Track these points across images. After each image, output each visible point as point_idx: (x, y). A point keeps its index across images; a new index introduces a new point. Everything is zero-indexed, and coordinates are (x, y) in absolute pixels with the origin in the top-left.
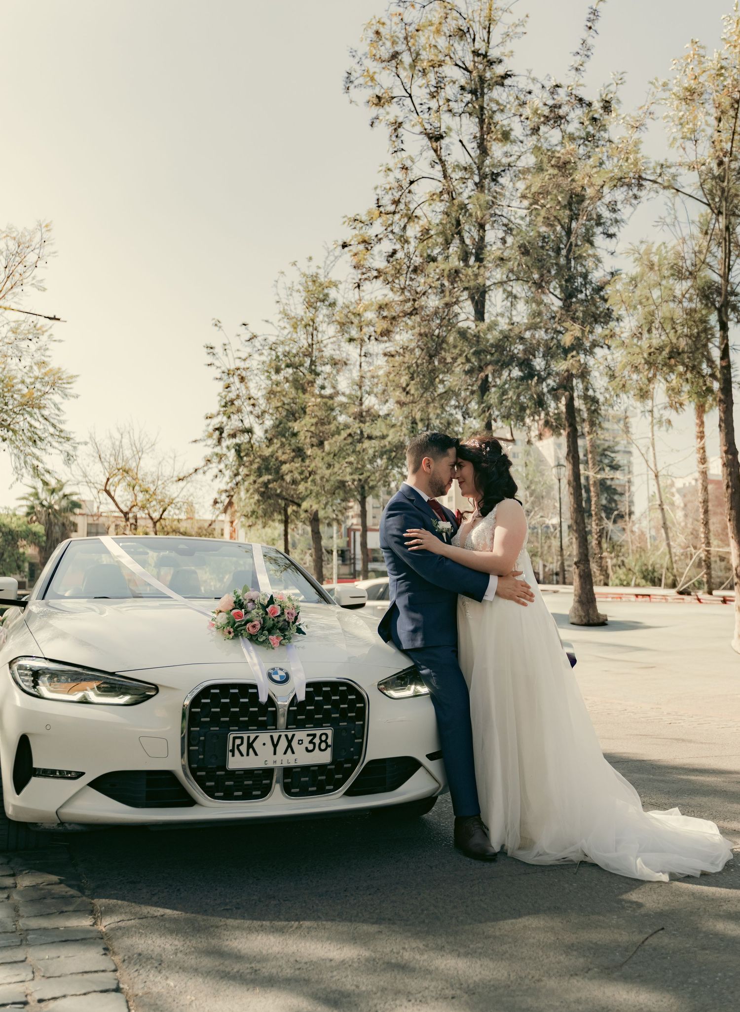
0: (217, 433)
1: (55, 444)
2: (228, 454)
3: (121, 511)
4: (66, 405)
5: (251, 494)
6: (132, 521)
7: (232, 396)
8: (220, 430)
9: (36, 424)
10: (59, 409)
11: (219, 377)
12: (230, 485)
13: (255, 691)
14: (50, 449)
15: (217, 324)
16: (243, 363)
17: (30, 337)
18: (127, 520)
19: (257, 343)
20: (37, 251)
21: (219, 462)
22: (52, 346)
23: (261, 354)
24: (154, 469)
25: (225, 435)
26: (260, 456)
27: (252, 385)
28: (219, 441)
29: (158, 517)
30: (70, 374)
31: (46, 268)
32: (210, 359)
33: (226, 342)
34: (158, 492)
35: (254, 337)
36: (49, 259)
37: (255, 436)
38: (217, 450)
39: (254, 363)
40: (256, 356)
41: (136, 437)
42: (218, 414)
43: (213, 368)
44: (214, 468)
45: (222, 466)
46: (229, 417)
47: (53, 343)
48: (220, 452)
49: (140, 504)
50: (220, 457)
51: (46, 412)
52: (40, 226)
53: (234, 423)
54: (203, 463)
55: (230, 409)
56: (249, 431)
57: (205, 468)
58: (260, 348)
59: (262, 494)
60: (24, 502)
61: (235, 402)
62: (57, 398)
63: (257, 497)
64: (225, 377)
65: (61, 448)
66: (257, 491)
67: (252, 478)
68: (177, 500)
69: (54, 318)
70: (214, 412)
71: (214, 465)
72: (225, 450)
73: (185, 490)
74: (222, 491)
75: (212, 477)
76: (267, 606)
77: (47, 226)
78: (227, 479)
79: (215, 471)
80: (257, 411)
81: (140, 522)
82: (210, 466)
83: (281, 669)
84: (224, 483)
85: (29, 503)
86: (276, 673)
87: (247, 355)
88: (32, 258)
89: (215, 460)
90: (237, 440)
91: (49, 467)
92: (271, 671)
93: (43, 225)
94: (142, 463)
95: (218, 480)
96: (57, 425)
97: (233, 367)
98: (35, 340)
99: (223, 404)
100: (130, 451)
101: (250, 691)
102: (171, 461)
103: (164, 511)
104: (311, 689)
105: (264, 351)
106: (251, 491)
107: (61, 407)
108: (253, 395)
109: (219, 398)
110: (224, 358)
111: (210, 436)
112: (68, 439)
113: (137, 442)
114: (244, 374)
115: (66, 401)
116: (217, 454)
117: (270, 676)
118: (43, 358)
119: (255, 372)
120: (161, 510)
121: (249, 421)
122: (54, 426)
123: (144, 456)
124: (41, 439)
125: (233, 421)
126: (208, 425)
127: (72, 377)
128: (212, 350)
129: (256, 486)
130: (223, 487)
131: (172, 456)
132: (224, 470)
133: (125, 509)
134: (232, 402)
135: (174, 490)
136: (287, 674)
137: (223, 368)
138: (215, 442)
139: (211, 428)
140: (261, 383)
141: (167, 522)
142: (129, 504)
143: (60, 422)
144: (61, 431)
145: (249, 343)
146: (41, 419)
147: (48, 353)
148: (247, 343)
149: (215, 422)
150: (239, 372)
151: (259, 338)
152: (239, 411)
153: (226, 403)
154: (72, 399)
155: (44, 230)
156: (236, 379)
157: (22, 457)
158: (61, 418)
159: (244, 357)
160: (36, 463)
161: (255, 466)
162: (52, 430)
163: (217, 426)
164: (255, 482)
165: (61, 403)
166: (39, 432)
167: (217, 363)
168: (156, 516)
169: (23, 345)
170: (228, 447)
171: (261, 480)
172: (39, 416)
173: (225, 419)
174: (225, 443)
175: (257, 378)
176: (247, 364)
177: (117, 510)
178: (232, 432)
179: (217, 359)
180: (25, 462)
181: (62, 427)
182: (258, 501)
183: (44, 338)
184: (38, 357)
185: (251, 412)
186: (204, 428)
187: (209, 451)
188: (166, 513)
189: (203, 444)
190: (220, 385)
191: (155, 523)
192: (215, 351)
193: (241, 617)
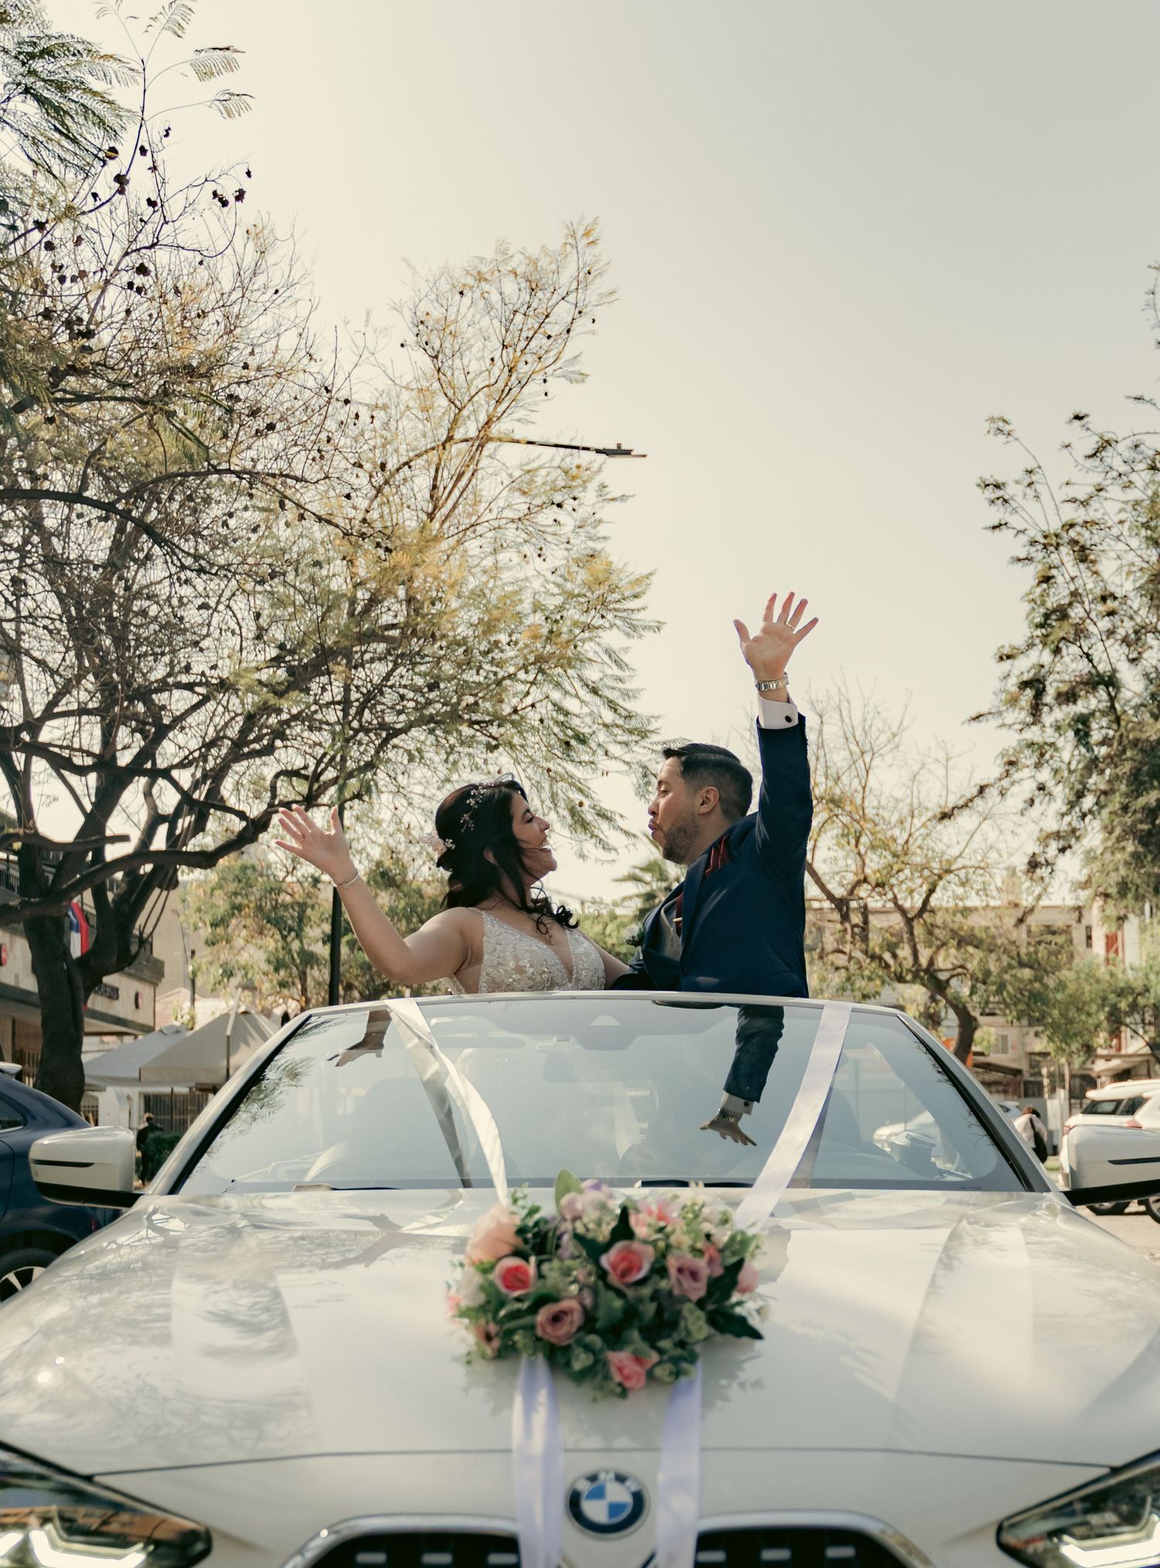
0: (1029, 693)
1: (615, 749)
2: (1060, 743)
3: (830, 897)
4: (638, 651)
5: (1118, 840)
6: (856, 919)
7: (1058, 595)
8: (1035, 685)
9: (571, 704)
10: (619, 663)
11: (1023, 555)
12: (1067, 819)
13: (508, 1559)
14: (604, 763)
15: (1001, 427)
16: (1082, 510)
17: (558, 499)
18: (845, 917)
19: (1113, 459)
20: (572, 298)
21: (1038, 766)
22: (607, 512)
23: (1129, 485)
24: (899, 793)
25: (1049, 698)
26: (1135, 743)
27: (1107, 567)
28: (1036, 710)
29: (919, 904)
30: (633, 577)
31: (593, 332)
32: (996, 514)
33: (1031, 465)
34: (913, 846)
35: (1106, 444)
36: (599, 313)
37: (1125, 694)
38: (1033, 734)
39: (1111, 508)
40: (1114, 491)
41: (857, 718)
42: (1031, 646)
43: (1006, 534)
44: (1025, 782)
45: (1045, 775)
46: (1057, 651)
47: (609, 506)
48: (1038, 739)
49: (872, 879)
50: (1041, 752)
51: (592, 674)
52: (574, 236)
53: (1071, 666)
54: (997, 770)
55: (1060, 631)
56: (1110, 681)
57: (1005, 783)
58: (1123, 468)
59: (1144, 839)
60: (632, 888)
61: (1072, 613)
62: (613, 638)
63: (1130, 846)
64: (1038, 554)
65: (628, 757)
66: (1130, 831)
67: (1116, 801)
68: (959, 863)
69: (620, 452)
70: (1020, 641)
71: (1025, 773)
72: (1050, 731)
73: (977, 838)
74: (1048, 836)
75: (1021, 805)
76: (607, 1247)
77: (587, 234)
78: (1059, 805)
79: (1028, 788)
80: (1126, 628)
81: (875, 921)
82: (1016, 776)
83: (621, 1479)
84: (1050, 815)
85: (643, 889)
86: (598, 1493)
87: (1091, 490)
88: (563, 313)
89: (1028, 758)
90: (1080, 707)
91: (606, 805)
92: (584, 1487)
93: (579, 234)
94: (872, 782)
95: (1035, 812)
96: (620, 702)
97: (1055, 526)
98: (569, 504)
99: (1038, 620)
100: (844, 754)
101: (495, 1559)
102: (941, 772)
103: (931, 891)
104: (718, 1556)
105: (1134, 477)
106: (1118, 831)
107: (625, 658)
108: (1112, 588)
109: (1027, 607)
110: (1030, 505)
111: (1013, 701)
112: (643, 734)
113: (859, 733)
114: (1085, 537)
115: (634, 643)
116: (1031, 745)
117: (574, 1502)
118: (591, 544)
119: (1115, 531)
120: (925, 888)
121: (1111, 656)
122: (613, 706)
123: (877, 761)
124: (582, 740)
125: (1067, 659)
126: (1007, 676)
127: (638, 581)
128: (999, 493)
129: (1128, 819)
130: (1052, 824)
131: (942, 756)
132: (1050, 783)
133: (839, 892)
134: (1062, 613)
135: (950, 839)
136: (639, 1499)
137: (1033, 533)
138: (1024, 716)
139: (1012, 684)
140: (1131, 557)
141: (939, 919)
142: (851, 878)
143: (627, 694)
144: (629, 717)
145: (1096, 462)
146: (584, 693)
147: (602, 530)
148: (1090, 463)
149: (1023, 667)
150: (1072, 533)
151: (1122, 447)
152: (1080, 632)
153: (1047, 616)
154: (648, 634)
155: (582, 244)
156: (1066, 554)
157: (546, 786)
158: (628, 686)
159: (1082, 497)
160: (577, 797)
161: (1126, 768)
162: (608, 716)
163: (1026, 677)
164: (1125, 808)
165: (626, 650)
166: (575, 722)
167: (1016, 521)
168: (913, 903)
169: (545, 517)
170: (1058, 728)
171: (1142, 801)
172: (578, 684)
173: (1046, 657)
174: (1048, 718)
175: (1121, 546)
176: (1092, 514)
177: (822, 896)
178: (1064, 688)
179: (1015, 510)
180: (554, 797)
181: (630, 705)
182: (1135, 855)
183: (589, 497)
184: (581, 545)
185: (1111, 633)
186: (997, 685)
187: (1011, 740)
188: (934, 896)
189: (993, 722)
190: (1028, 576)
191: (909, 922)
192: (1006, 493)
193: (524, 1284)
